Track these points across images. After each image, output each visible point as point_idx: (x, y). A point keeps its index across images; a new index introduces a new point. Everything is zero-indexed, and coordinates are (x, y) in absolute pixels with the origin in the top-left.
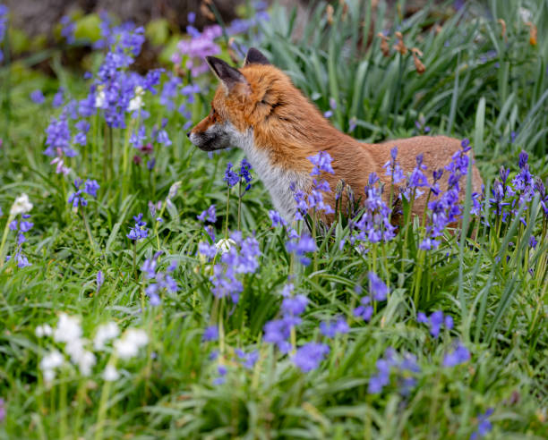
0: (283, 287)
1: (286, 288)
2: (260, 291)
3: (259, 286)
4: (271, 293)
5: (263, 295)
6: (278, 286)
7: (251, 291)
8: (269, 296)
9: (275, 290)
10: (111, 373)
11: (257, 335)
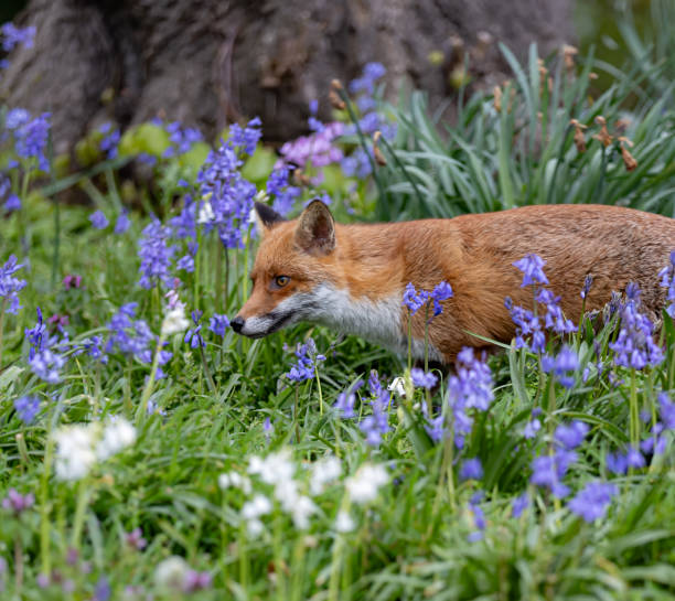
0: (525, 425)
1: (529, 426)
2: (494, 432)
3: (493, 424)
4: (509, 433)
5: (497, 437)
6: (519, 424)
7: (483, 432)
8: (505, 439)
9: (513, 430)
10: (344, 522)
11: (491, 491)
